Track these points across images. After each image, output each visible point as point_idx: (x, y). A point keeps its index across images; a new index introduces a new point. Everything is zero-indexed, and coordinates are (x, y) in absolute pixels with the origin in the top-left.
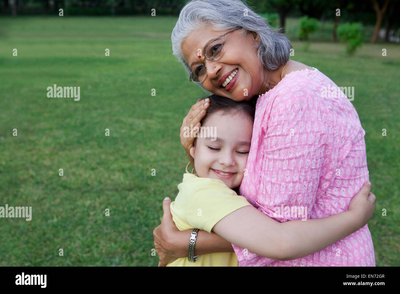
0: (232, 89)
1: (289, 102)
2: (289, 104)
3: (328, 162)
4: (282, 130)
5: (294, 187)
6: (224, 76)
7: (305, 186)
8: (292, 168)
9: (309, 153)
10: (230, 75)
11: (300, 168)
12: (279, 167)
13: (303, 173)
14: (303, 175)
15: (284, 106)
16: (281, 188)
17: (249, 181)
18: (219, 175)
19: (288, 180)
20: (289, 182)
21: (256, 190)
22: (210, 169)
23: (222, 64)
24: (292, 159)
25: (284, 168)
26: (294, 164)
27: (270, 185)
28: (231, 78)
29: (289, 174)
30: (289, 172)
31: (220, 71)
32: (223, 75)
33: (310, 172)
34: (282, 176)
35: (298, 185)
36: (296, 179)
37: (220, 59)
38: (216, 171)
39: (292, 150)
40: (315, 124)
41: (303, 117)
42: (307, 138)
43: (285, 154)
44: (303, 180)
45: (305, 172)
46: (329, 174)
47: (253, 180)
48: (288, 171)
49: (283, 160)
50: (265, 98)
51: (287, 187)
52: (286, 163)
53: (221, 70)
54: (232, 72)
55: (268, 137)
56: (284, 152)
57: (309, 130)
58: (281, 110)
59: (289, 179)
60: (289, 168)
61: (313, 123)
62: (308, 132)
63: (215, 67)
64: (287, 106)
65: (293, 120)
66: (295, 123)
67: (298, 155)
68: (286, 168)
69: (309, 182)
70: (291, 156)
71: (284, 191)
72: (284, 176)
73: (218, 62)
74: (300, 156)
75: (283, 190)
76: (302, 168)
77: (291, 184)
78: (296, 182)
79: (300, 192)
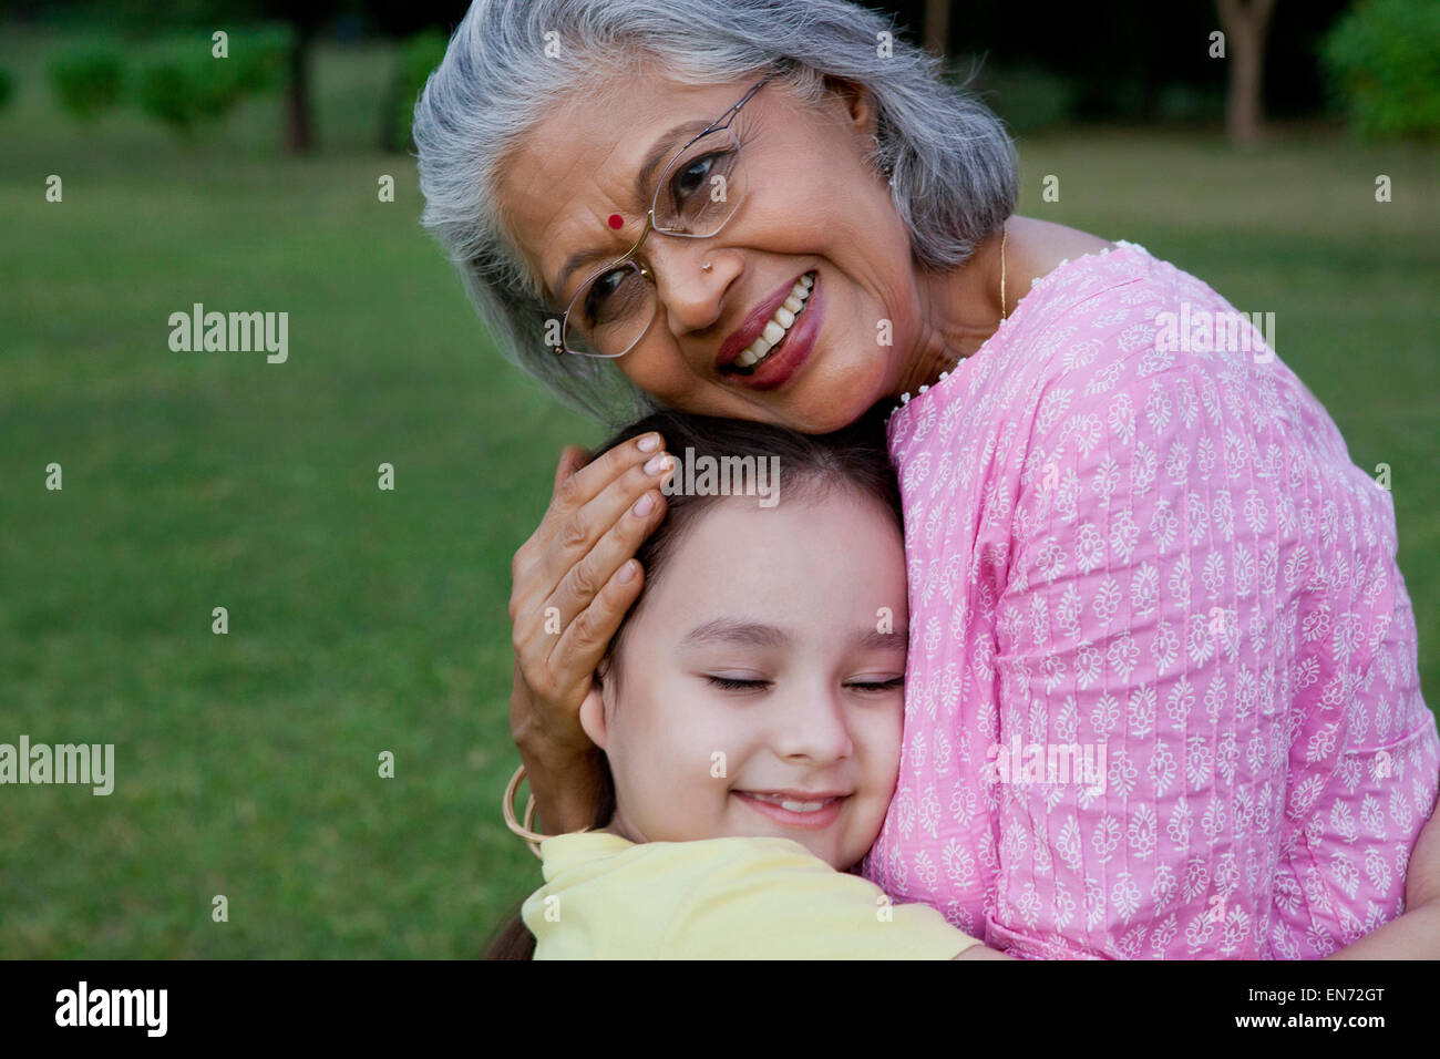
0: (797, 372)
1: (1122, 404)
2: (1124, 416)
3: (1310, 678)
4: (1109, 545)
5: (1197, 818)
6: (756, 310)
7: (1241, 808)
8: (1176, 727)
9: (1246, 641)
10: (781, 304)
11: (1214, 721)
12: (1110, 728)
13: (1230, 744)
14: (1229, 756)
15: (1096, 426)
16: (1132, 834)
17: (936, 823)
18: (778, 814)
19: (1162, 787)
20: (1171, 799)
21: (977, 860)
22: (735, 792)
23: (741, 253)
24: (1172, 680)
25: (1135, 733)
26: (1182, 703)
27: (1072, 825)
28: (786, 317)
29: (1167, 758)
30: (1165, 746)
31: (732, 290)
32: (749, 307)
33: (1258, 734)
34: (1130, 773)
35: (1214, 806)
36: (1200, 778)
37: (728, 227)
38: (759, 797)
39: (1170, 637)
40: (1249, 497)
41: (1193, 468)
42: (1228, 567)
43: (1134, 662)
44: (1235, 779)
45: (1236, 740)
46: (1321, 736)
47: (960, 816)
48: (1161, 745)
49: (1132, 690)
50: (941, 405)
51: (1162, 826)
52: (1144, 704)
53: (740, 282)
54: (788, 289)
55: (1031, 589)
56: (1130, 652)
57: (1228, 532)
58: (1087, 446)
59: (1169, 783)
60: (1163, 726)
61: (1238, 494)
62: (1228, 539)
63: (710, 270)
64: (1116, 425)
65: (1154, 489)
66: (1163, 503)
67: (1200, 655)
68: (1148, 730)
69: (1260, 786)
70: (1164, 666)
71: (1150, 848)
72: (1143, 770)
73: (718, 242)
74: (1210, 663)
75: (1144, 844)
76: (1224, 718)
77: (1182, 808)
78: (1205, 791)
79: (1225, 840)
